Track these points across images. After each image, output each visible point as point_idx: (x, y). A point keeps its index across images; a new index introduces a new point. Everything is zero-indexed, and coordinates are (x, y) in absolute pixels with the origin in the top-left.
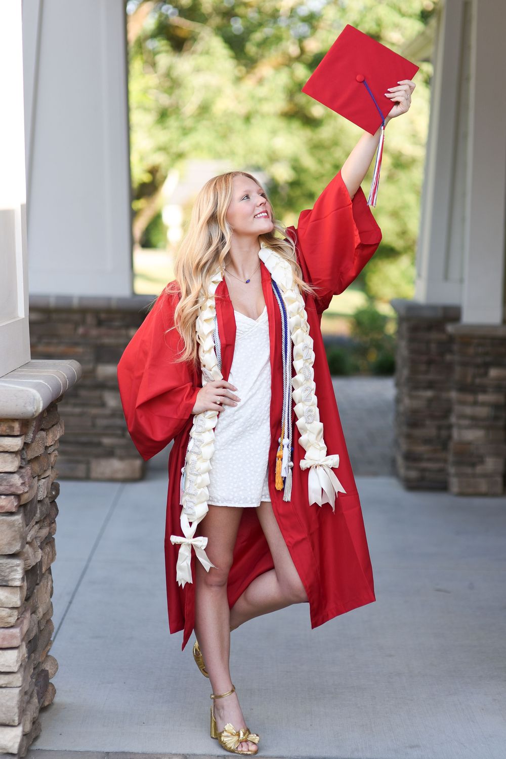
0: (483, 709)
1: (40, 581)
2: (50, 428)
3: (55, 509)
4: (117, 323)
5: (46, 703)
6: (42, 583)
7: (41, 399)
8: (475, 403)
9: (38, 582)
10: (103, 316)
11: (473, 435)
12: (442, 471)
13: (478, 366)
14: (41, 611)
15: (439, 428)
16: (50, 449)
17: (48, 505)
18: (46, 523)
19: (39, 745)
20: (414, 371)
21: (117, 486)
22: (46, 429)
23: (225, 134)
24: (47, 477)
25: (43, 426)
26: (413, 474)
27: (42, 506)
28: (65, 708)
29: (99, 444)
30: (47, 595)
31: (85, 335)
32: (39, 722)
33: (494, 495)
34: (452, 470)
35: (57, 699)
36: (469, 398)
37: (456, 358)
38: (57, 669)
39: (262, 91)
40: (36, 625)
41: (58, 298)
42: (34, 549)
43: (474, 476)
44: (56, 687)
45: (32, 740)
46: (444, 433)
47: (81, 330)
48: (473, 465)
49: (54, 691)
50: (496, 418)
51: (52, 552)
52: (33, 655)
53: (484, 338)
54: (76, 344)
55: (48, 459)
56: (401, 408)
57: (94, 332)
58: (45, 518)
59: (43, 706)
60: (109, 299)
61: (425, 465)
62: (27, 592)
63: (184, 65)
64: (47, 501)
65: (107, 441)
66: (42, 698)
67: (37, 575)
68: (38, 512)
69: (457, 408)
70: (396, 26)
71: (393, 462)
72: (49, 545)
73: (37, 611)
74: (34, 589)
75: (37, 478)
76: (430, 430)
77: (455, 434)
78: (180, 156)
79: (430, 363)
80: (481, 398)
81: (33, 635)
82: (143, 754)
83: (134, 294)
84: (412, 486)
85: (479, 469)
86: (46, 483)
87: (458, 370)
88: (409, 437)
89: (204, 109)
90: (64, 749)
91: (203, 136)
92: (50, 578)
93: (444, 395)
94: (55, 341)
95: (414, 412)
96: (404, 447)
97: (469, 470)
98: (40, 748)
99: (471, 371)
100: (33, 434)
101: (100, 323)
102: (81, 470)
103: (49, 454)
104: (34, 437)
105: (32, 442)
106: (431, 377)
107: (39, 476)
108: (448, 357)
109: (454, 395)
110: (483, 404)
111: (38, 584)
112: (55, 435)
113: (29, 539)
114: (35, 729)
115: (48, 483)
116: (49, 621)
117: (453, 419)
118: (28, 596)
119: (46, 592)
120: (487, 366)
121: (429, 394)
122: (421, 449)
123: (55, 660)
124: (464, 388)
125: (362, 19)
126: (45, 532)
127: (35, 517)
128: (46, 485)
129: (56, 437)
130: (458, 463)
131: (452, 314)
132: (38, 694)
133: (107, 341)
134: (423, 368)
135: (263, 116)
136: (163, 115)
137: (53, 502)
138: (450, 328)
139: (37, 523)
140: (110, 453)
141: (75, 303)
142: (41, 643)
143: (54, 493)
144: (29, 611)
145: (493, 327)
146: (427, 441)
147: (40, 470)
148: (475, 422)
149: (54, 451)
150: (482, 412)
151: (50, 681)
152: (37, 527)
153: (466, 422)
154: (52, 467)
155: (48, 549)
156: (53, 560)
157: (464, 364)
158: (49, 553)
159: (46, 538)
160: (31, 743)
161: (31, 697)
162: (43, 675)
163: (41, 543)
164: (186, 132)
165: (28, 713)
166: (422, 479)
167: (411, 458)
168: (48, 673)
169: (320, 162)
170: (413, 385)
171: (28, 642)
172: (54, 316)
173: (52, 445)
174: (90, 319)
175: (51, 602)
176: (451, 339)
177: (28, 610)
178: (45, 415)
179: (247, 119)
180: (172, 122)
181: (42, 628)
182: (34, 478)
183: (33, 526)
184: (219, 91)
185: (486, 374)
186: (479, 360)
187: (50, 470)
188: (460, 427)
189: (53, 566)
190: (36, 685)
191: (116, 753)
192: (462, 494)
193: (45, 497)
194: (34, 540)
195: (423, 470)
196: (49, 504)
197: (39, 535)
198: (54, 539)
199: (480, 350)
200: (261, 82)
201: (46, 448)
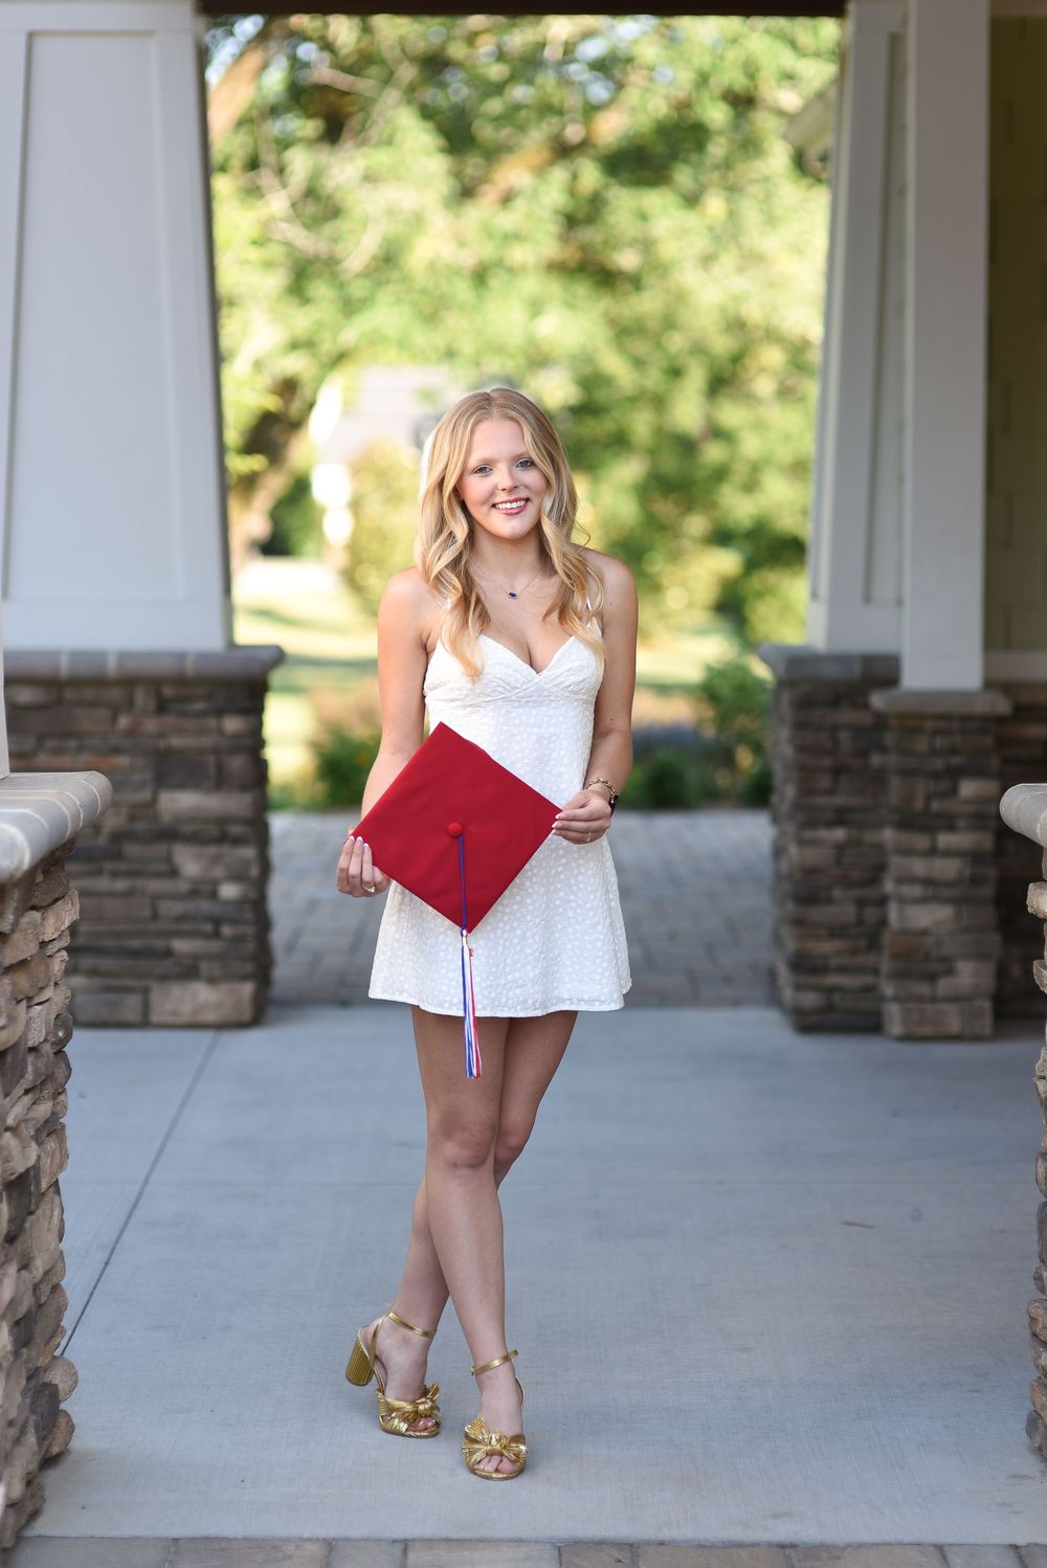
0: (923, 1445)
1: (37, 1206)
2: (50, 905)
3: (63, 1066)
4: (199, 706)
5: (55, 1450)
6: (40, 1212)
7: (26, 844)
8: (933, 852)
9: (32, 1207)
10: (168, 691)
11: (930, 917)
12: (869, 990)
13: (935, 775)
14: (39, 1266)
15: (861, 904)
16: (50, 947)
17: (48, 1057)
18: (48, 1091)
19: (40, 1527)
20: (807, 790)
21: (206, 1037)
22: (42, 907)
23: (432, 312)
24: (47, 1001)
25: (34, 901)
26: (810, 999)
27: (37, 1058)
28: (94, 1459)
29: (168, 953)
30: (52, 1237)
31: (132, 732)
32: (39, 1484)
33: (977, 1038)
34: (889, 989)
35: (76, 1443)
36: (921, 841)
37: (892, 760)
38: (76, 1382)
39: (508, 220)
40: (30, 1293)
41: (76, 655)
42: (22, 1140)
43: (934, 999)
44: (75, 1421)
45: (25, 1517)
46: (871, 914)
47: (124, 722)
48: (932, 978)
49: (71, 1428)
50: (975, 881)
51: (61, 1151)
52: (24, 1350)
53: (946, 717)
54: (117, 750)
55: (47, 967)
56: (785, 866)
57: (151, 725)
58: (43, 1083)
59: (48, 1456)
60: (181, 656)
61: (833, 980)
62: (9, 1227)
63: (344, 169)
64: (47, 1049)
65: (181, 946)
66: (44, 1439)
67: (30, 1194)
68: (30, 1069)
69: (896, 863)
70: (789, 77)
71: (772, 974)
72: (54, 1136)
73: (31, 1265)
74: (23, 1221)
75: (24, 1003)
76: (842, 908)
77: (893, 914)
78: (340, 358)
79: (837, 771)
80: (945, 840)
81: (23, 1309)
82: (246, 1539)
83: (232, 645)
84: (808, 1023)
85: (944, 986)
86: (43, 1013)
87: (895, 782)
88: (799, 923)
89: (388, 259)
90: (89, 1533)
91: (386, 315)
92: (57, 1201)
93: (869, 837)
94: (72, 744)
95: (810, 872)
96: (791, 945)
97: (923, 989)
98: (43, 1532)
99: (922, 787)
100: (13, 914)
101: (162, 707)
102: (131, 1006)
103: (50, 956)
104: (16, 923)
105: (13, 931)
106: (840, 800)
107: (29, 999)
108: (876, 760)
109: (888, 835)
110: (948, 853)
111: (31, 1213)
112: (59, 919)
113: (10, 1121)
114: (33, 1496)
115: (48, 1013)
116: (56, 1288)
117: (889, 886)
118: (13, 1234)
119: (49, 1230)
120: (955, 774)
121: (839, 834)
122: (826, 947)
123: (70, 1365)
124: (908, 821)
125: (714, 66)
126: (44, 1110)
127: (22, 1081)
128: (44, 1017)
129: (63, 923)
130: (899, 975)
131: (881, 671)
132: (37, 1431)
133: (177, 742)
134: (825, 782)
135: (512, 271)
136: (302, 275)
137: (59, 1053)
138: (878, 700)
139: (27, 1092)
140: (189, 972)
141: (112, 666)
142: (41, 1329)
143: (61, 1034)
144: (15, 1263)
145: (965, 695)
146: (836, 932)
147: (32, 986)
148: (934, 890)
149: (59, 951)
150: (948, 868)
151: (63, 1406)
152: (27, 1100)
153: (916, 891)
154: (56, 984)
155: (51, 1144)
156: (61, 1167)
157: (907, 773)
158: (54, 1153)
159: (47, 1121)
160: (24, 1522)
161: (23, 1432)
162: (47, 1392)
163: (37, 1130)
164: (350, 307)
165: (17, 1462)
166: (829, 1009)
167: (802, 965)
168: (57, 1389)
169: (639, 363)
170: (807, 817)
171: (13, 1323)
172: (69, 694)
173: (54, 940)
174: (141, 698)
175: (61, 1252)
176: (881, 722)
177: (12, 1260)
178: (39, 878)
179: (480, 276)
180: (320, 289)
181: (43, 1299)
182: (19, 1002)
183: (20, 1097)
184: (418, 221)
185: (953, 791)
186: (938, 764)
187: (52, 987)
188: (903, 901)
189: (62, 1177)
190: (32, 1411)
191: (193, 1539)
192: (908, 1038)
193: (41, 1040)
194: (23, 1124)
195: (832, 990)
196: (52, 1055)
197: (32, 1115)
198: (63, 1126)
199: (939, 742)
200: (507, 199)
201: (43, 944)
